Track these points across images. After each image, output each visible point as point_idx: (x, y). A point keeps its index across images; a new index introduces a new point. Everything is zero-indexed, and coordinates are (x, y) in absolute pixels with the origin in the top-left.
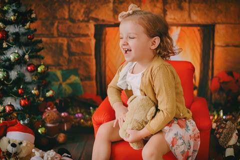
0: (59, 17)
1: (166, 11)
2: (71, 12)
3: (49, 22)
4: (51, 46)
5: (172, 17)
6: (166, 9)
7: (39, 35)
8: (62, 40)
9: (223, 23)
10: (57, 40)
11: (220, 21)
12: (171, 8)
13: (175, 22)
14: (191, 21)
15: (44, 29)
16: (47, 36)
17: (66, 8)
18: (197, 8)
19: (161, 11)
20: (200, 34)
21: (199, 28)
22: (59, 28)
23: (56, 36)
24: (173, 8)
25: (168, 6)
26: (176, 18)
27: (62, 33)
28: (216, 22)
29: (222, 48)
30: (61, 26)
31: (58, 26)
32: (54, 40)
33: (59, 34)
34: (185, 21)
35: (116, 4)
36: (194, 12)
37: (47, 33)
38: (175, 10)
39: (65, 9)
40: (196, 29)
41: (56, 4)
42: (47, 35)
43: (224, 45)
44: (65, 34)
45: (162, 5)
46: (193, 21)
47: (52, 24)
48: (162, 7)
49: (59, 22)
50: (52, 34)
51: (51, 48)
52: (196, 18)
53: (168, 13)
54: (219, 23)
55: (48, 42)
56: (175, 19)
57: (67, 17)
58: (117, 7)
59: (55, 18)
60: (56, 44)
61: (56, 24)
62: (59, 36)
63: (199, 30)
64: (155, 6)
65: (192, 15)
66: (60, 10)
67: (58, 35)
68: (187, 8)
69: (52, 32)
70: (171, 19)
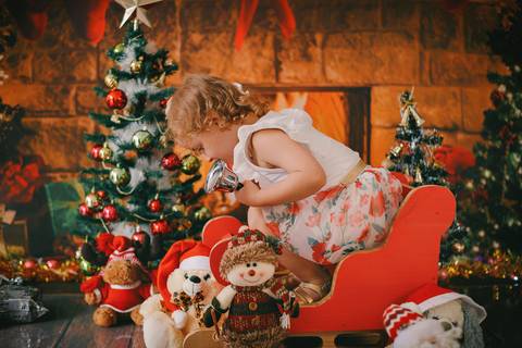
0: (78, 78)
1: (280, 63)
2: (101, 69)
3: (61, 87)
4: (63, 132)
5: (292, 74)
6: (280, 59)
7: (42, 112)
8: (84, 121)
9: (386, 84)
10: (76, 122)
11: (379, 80)
12: (288, 57)
13: (297, 83)
14: (326, 80)
15: (49, 101)
16: (57, 114)
17: (93, 60)
18: (337, 57)
19: (271, 63)
20: (344, 106)
21: (341, 94)
22: (80, 99)
23: (74, 113)
24: (292, 59)
25: (283, 53)
26: (299, 75)
27: (84, 108)
28: (373, 82)
29: (385, 131)
30: (82, 94)
31: (76, 95)
32: (69, 122)
33: (79, 109)
34: (315, 81)
35: (187, 52)
36: (332, 64)
37: (57, 108)
38: (296, 61)
39: (90, 63)
40: (336, 96)
41: (74, 54)
42: (57, 112)
43: (387, 125)
44: (91, 109)
45: (272, 51)
46: (331, 81)
47: (66, 91)
48: (273, 56)
49: (78, 89)
50: (67, 111)
51: (65, 137)
52: (336, 76)
53: (283, 66)
54: (377, 85)
55: (58, 126)
56: (296, 78)
57: (93, 77)
58: (188, 57)
59: (71, 79)
60: (74, 130)
61: (73, 92)
62: (80, 113)
63: (342, 98)
64: (259, 54)
65: (328, 69)
66: (81, 65)
67: (77, 110)
68: (319, 58)
69: (65, 106)
70: (289, 78)
